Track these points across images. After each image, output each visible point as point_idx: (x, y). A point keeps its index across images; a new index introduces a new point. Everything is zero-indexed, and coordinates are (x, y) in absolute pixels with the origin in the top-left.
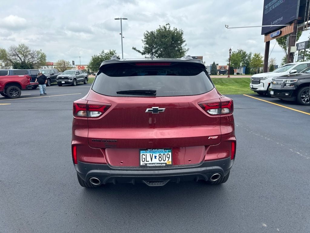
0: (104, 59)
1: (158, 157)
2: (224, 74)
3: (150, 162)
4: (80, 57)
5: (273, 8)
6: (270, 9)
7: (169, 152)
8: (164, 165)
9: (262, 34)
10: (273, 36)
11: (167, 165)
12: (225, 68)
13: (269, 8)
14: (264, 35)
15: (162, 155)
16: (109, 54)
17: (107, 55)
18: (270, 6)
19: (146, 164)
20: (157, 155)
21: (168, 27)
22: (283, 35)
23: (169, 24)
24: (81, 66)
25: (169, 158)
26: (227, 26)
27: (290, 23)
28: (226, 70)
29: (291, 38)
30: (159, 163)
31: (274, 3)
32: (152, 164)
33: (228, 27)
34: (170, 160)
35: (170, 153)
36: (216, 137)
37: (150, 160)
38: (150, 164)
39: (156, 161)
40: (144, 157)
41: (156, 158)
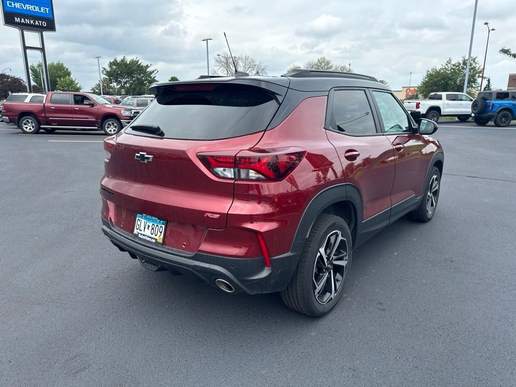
0: (450, 74)
1: (150, 228)
3: (142, 232)
4: (411, 73)
7: (163, 224)
8: (154, 241)
11: (157, 243)
15: (155, 226)
16: (460, 64)
17: (457, 67)
19: (139, 234)
20: (151, 224)
24: (412, 89)
25: (161, 233)
30: (150, 237)
32: (144, 235)
34: (162, 236)
35: (164, 226)
36: (217, 216)
37: (142, 228)
38: (141, 234)
39: (148, 232)
40: (139, 223)
41: (148, 229)
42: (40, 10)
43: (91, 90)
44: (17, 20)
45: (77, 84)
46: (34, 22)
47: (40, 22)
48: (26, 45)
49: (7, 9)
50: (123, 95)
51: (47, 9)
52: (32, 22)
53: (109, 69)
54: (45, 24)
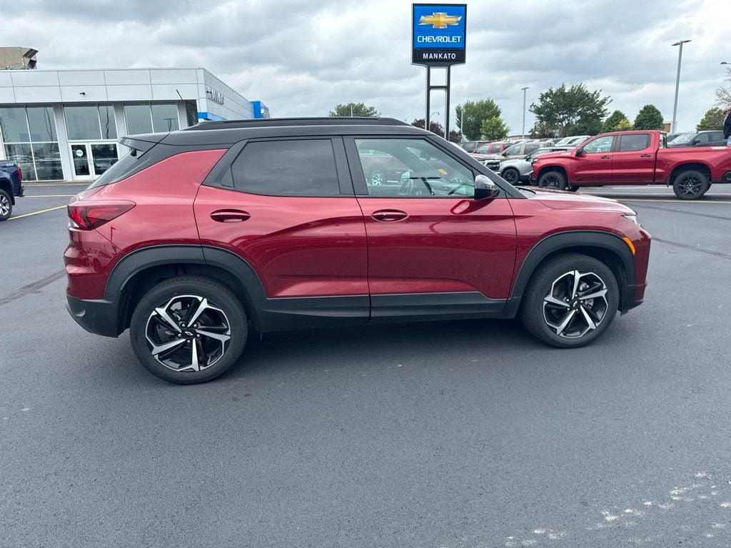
42: (451, 39)
43: (530, 132)
44: (425, 56)
45: (504, 126)
46: (443, 56)
47: (449, 54)
48: (431, 85)
49: (417, 46)
50: (557, 137)
51: (459, 37)
52: (440, 56)
53: (539, 104)
54: (454, 56)
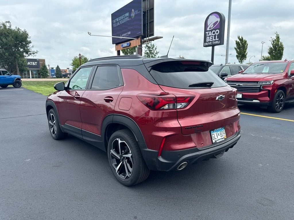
1: (220, 134)
2: (65, 78)
3: (217, 139)
5: (121, 23)
6: (118, 24)
8: (224, 139)
9: (113, 43)
10: (124, 46)
12: (65, 72)
13: (117, 22)
14: (115, 45)
15: (221, 132)
18: (118, 21)
19: (216, 141)
21: (8, 25)
22: (131, 46)
23: (9, 22)
25: (224, 133)
26: (89, 33)
27: (137, 37)
28: (66, 74)
29: (139, 49)
30: (222, 139)
31: (121, 20)
32: (219, 140)
33: (91, 34)
34: (225, 135)
35: (224, 130)
37: (216, 137)
38: (218, 140)
39: (219, 137)
40: (213, 136)
41: (219, 135)
